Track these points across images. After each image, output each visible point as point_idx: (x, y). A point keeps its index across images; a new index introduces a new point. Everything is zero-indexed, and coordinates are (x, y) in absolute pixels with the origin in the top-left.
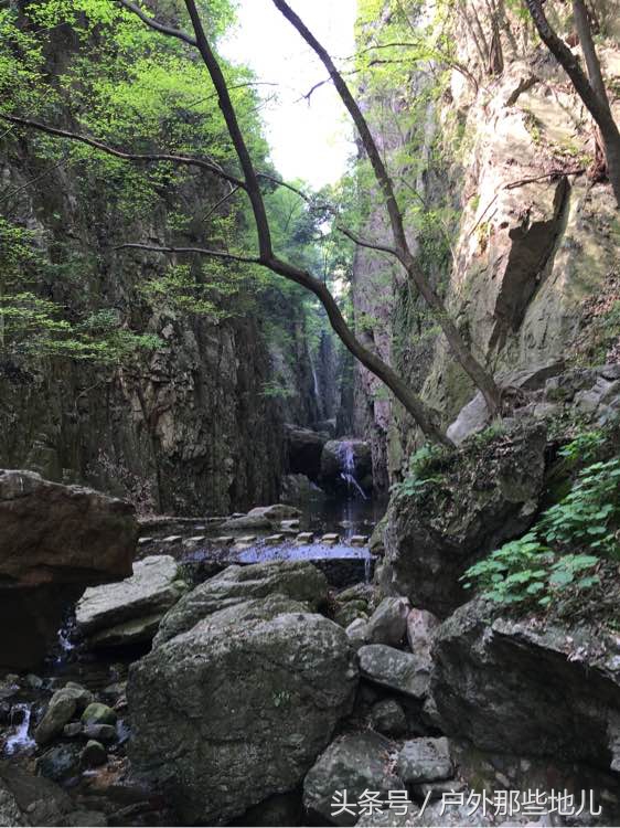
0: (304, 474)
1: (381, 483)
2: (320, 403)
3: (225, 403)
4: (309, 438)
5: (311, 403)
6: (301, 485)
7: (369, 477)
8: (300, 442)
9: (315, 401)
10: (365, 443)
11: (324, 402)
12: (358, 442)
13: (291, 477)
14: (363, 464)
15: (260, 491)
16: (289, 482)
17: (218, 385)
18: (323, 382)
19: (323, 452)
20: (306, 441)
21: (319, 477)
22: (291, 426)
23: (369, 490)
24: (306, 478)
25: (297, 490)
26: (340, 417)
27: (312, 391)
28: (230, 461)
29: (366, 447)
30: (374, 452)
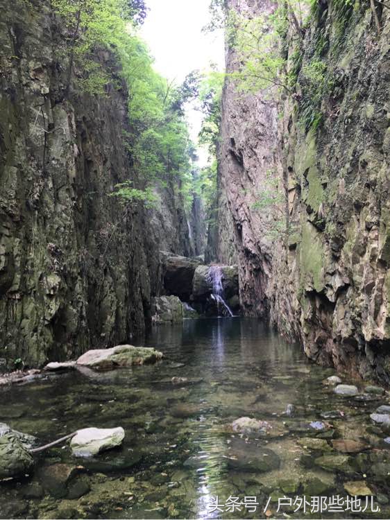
0: (175, 295)
1: (248, 303)
2: (192, 244)
3: (57, 200)
4: (182, 263)
5: (186, 243)
6: (173, 306)
7: (235, 297)
8: (174, 267)
9: (189, 243)
10: (232, 267)
11: (196, 244)
12: (224, 267)
13: (164, 299)
14: (230, 286)
15: (113, 320)
16: (161, 303)
17: (45, 175)
18: (195, 231)
19: (195, 276)
20: (180, 266)
21: (191, 298)
22: (166, 253)
23: (236, 308)
24: (178, 299)
25: (169, 311)
26: (207, 252)
27: (187, 235)
28: (54, 280)
29: (232, 271)
30: (241, 274)
